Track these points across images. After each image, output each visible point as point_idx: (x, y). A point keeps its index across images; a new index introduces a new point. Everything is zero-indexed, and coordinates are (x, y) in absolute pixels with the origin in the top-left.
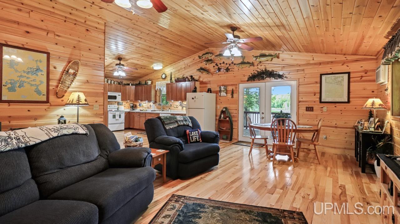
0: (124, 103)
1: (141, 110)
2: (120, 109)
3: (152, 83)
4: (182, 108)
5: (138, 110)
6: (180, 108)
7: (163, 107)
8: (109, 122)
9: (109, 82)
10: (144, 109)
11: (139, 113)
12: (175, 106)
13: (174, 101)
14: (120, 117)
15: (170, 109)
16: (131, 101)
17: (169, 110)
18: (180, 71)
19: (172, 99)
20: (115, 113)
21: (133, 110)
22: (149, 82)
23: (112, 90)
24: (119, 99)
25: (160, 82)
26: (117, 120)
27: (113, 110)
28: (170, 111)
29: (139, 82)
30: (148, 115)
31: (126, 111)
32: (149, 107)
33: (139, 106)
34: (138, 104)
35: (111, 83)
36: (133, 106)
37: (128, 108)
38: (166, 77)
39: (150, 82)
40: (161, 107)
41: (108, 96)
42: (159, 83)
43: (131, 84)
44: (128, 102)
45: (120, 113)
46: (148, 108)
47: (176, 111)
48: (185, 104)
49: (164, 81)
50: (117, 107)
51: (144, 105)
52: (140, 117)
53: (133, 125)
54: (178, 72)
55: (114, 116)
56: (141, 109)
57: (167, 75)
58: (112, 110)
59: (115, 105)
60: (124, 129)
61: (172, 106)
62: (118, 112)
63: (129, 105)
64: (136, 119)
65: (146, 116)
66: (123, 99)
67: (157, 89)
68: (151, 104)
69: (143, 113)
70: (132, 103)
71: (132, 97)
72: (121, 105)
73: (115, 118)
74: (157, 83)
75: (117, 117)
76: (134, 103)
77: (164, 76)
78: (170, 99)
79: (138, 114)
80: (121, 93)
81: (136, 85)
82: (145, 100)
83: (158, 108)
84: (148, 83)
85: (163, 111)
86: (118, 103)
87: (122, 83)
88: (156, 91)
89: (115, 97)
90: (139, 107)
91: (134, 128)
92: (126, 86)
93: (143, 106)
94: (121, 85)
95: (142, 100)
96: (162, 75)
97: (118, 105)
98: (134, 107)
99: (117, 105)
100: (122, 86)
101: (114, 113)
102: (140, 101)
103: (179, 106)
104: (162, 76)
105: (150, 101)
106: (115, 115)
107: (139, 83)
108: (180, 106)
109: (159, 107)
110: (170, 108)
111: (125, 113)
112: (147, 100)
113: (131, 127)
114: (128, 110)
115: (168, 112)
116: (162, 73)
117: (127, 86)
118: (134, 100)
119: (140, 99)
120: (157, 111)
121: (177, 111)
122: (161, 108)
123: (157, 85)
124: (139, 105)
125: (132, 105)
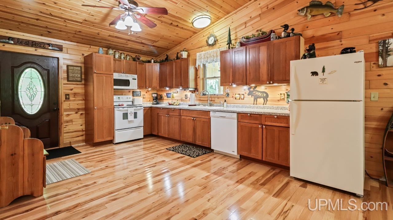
0: (143, 92)
1: (170, 104)
2: (135, 103)
3: (189, 56)
4: (256, 99)
5: (164, 104)
6: (250, 99)
7: (210, 99)
8: (117, 126)
9: (117, 56)
10: (174, 101)
11: (168, 111)
12: (238, 96)
13: (238, 85)
14: (135, 117)
15: (225, 101)
16: (153, 89)
17: (225, 104)
18: (247, 25)
19: (234, 82)
20: (127, 110)
21: (157, 104)
22: (185, 55)
23: (122, 70)
24: (134, 85)
25: (204, 52)
26: (130, 122)
27: (125, 104)
28: (227, 106)
29: (166, 57)
30: (185, 114)
31: (146, 105)
32: (184, 98)
33: (165, 98)
34: (164, 94)
35: (120, 57)
36: (157, 97)
37: (149, 100)
38: (216, 41)
39: (186, 53)
40: (206, 99)
41: (114, 79)
42: (202, 55)
43: (153, 61)
44: (148, 91)
45: (135, 110)
46: (182, 100)
47: (241, 105)
48: (261, 92)
49: (212, 49)
50: (131, 100)
51: (175, 95)
52: (170, 116)
53: (158, 129)
54: (244, 26)
55: (125, 116)
56: (170, 102)
57: (218, 38)
58: (122, 105)
59: (128, 96)
60: (142, 137)
61: (231, 95)
62: (131, 108)
63: (150, 96)
64: (164, 119)
65: (181, 115)
66: (140, 87)
67: (199, 65)
68: (188, 93)
69: (174, 109)
70: (156, 92)
71: (156, 82)
72: (137, 95)
73: (127, 119)
74: (198, 54)
75: (131, 117)
76: (158, 93)
77: (211, 41)
78: (230, 82)
79: (166, 111)
80: (136, 76)
81: (162, 63)
82: (177, 87)
83: (200, 100)
84: (182, 55)
85: (211, 105)
86: (133, 92)
87: (139, 59)
88: (196, 70)
89: (126, 83)
90: (166, 100)
91: (160, 134)
92: (145, 63)
93: (173, 97)
94: (137, 62)
95: (171, 87)
96: (209, 38)
97: (133, 96)
98: (158, 99)
99: (131, 96)
100: (139, 63)
101: (125, 110)
102: (167, 89)
103: (246, 95)
104: (207, 42)
105: (185, 86)
106: (127, 113)
107: (167, 59)
108: (249, 95)
109: (202, 99)
110: (226, 99)
111: (144, 110)
112: (181, 85)
113: (154, 133)
114: (149, 104)
115: (221, 108)
116: (209, 35)
117: (147, 64)
118: (158, 88)
119: (168, 84)
120: (199, 105)
121: (242, 107)
122: (208, 100)
123: (197, 58)
124: (167, 95)
125: (155, 95)
